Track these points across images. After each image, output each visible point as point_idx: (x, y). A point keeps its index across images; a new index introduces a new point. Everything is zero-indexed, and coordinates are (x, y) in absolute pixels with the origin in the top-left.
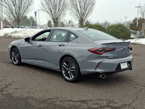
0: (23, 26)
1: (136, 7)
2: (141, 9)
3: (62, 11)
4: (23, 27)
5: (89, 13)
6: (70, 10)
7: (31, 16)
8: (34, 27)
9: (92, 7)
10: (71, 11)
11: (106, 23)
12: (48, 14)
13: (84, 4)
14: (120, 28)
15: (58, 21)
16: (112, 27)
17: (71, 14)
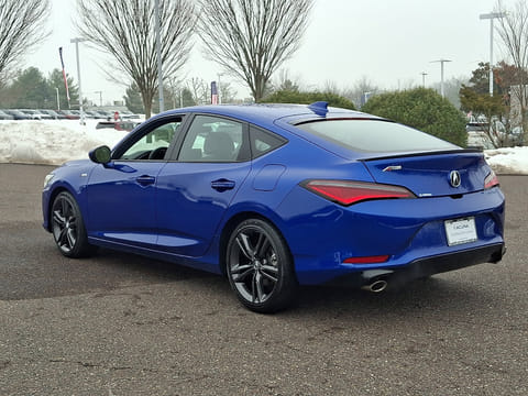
0: (20, 113)
1: (482, 17)
2: (506, 23)
3: (171, 38)
4: (23, 114)
5: (287, 45)
6: (205, 35)
7: (56, 70)
8: (69, 113)
9: (300, 18)
10: (209, 39)
11: (365, 88)
12: (111, 56)
13: (262, 10)
14: (420, 105)
15: (157, 82)
16: (387, 102)
17: (209, 53)
